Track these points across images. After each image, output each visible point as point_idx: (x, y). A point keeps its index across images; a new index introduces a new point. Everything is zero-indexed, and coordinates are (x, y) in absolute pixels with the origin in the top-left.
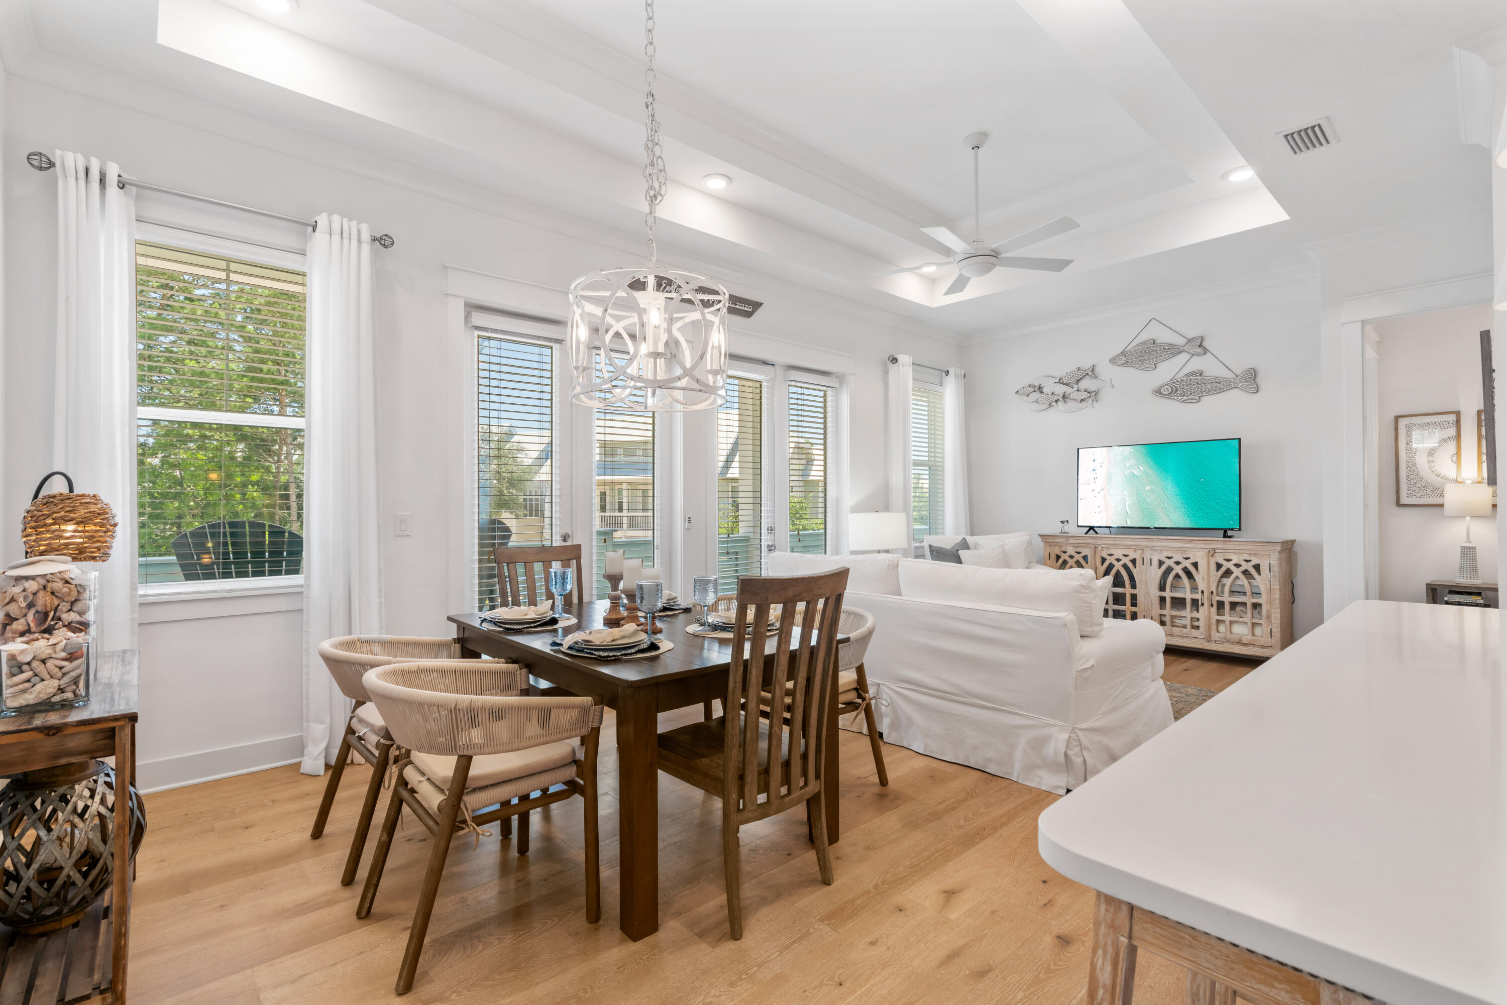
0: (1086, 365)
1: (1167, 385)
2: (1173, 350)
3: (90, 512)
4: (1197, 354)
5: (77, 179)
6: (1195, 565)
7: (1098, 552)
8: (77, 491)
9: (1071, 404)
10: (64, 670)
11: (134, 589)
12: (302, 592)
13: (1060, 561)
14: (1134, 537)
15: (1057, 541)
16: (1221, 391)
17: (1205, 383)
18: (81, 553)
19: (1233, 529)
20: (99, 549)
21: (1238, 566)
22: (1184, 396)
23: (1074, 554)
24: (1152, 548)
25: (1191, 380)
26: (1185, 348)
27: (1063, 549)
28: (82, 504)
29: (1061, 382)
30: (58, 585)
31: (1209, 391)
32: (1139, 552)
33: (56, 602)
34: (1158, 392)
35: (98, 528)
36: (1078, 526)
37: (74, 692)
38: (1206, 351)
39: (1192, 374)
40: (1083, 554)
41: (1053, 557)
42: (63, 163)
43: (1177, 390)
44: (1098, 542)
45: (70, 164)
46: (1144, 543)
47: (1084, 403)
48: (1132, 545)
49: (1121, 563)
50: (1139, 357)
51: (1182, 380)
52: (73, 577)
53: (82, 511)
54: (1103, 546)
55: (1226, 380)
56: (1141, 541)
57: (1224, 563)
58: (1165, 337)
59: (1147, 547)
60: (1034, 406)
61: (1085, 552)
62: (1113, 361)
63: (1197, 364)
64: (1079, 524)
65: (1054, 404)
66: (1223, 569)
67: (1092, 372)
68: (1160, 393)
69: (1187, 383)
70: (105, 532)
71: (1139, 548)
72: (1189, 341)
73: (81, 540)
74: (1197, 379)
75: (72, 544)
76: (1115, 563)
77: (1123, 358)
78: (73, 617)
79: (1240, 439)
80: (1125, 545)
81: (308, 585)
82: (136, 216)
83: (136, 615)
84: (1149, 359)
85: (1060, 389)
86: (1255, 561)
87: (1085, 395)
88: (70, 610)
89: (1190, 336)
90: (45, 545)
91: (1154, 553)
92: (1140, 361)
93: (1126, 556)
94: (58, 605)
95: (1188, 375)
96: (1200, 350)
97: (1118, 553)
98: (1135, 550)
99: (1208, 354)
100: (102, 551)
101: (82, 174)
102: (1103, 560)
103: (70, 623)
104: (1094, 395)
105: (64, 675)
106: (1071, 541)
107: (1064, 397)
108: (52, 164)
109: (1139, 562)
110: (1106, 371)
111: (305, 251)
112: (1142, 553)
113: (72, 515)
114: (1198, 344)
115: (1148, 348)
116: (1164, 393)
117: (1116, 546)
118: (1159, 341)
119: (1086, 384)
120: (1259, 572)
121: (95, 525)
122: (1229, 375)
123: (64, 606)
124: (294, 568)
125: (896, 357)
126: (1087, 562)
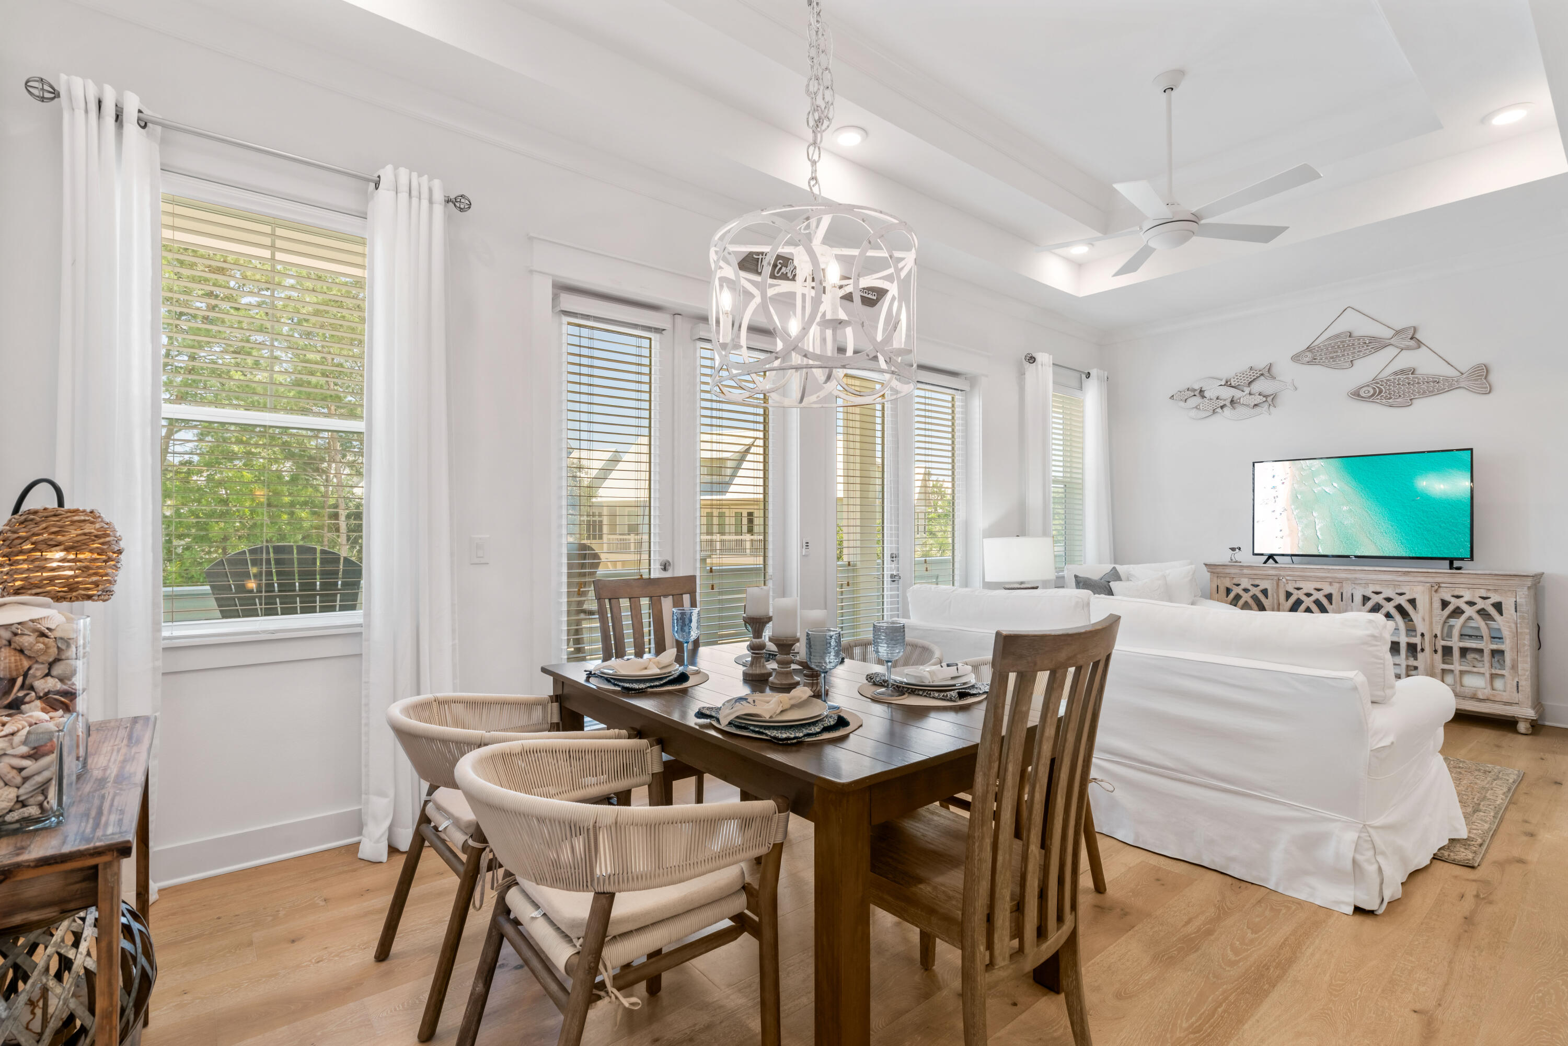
0: (1261, 364)
1: (1368, 386)
2: (1375, 344)
3: (85, 534)
4: (1408, 348)
5: (86, 111)
6: (1412, 602)
7: (1281, 584)
8: (67, 506)
9: (1240, 410)
10: (24, 773)
11: (157, 629)
12: (361, 633)
13: (1232, 595)
14: (1330, 567)
15: (1227, 571)
16: (1440, 392)
17: (1418, 383)
18: (71, 590)
19: (1462, 559)
20: (96, 584)
21: (1471, 604)
22: (1390, 398)
23: (1250, 588)
24: (1354, 582)
25: (1399, 379)
26: (1392, 341)
27: (1236, 581)
28: (73, 522)
29: (1228, 384)
30: (27, 640)
31: (1424, 392)
32: (1336, 586)
33: (26, 664)
34: (1356, 394)
35: (95, 556)
36: (1254, 554)
37: (41, 805)
38: (1420, 344)
39: (1402, 372)
40: (1262, 587)
41: (1222, 591)
42: (69, 91)
43: (1381, 392)
44: (1282, 573)
45: (78, 92)
46: (1343, 575)
47: (1258, 409)
48: (1327, 577)
49: (1312, 598)
50: (1331, 353)
51: (1388, 380)
52: (53, 627)
53: (73, 533)
54: (1288, 578)
55: (1446, 379)
56: (1340, 571)
57: (1453, 600)
58: (1365, 328)
59: (1347, 579)
60: (1193, 413)
61: (1264, 585)
62: (1296, 358)
63: (1407, 360)
64: (1256, 552)
65: (1219, 410)
66: (1450, 608)
67: (1268, 372)
68: (1359, 395)
69: (1394, 383)
70: (106, 561)
71: (1337, 580)
72: (1398, 333)
73: (71, 573)
74: (1408, 378)
75: (59, 577)
76: (1304, 598)
77: (1309, 355)
78: (51, 684)
79: (1471, 450)
80: (1317, 577)
81: (368, 624)
82: (162, 164)
83: (159, 663)
84: (1343, 355)
85: (1227, 393)
86: (1495, 598)
87: (1259, 399)
88: (48, 675)
89: (1398, 328)
90: (21, 580)
91: (1357, 587)
92: (1332, 358)
93: (1318, 590)
94: (30, 668)
95: (1396, 373)
96: (1412, 343)
97: (1308, 587)
98: (1331, 583)
99: (1423, 348)
100: (101, 587)
101: (93, 107)
102: (1288, 595)
103: (46, 694)
104: (1270, 399)
105: (25, 779)
106: (1245, 571)
107: (1232, 402)
108: (56, 94)
109: (1336, 598)
110: (1287, 370)
111: (366, 214)
112: (1341, 587)
113: (60, 538)
114: (1410, 336)
115: (1342, 342)
116: (1364, 395)
117: (1306, 579)
118: (1356, 334)
119: (1261, 385)
120: (1500, 612)
121: (91, 551)
122: (1451, 372)
123: (38, 670)
124: (350, 604)
125: (1034, 355)
126: (1267, 597)
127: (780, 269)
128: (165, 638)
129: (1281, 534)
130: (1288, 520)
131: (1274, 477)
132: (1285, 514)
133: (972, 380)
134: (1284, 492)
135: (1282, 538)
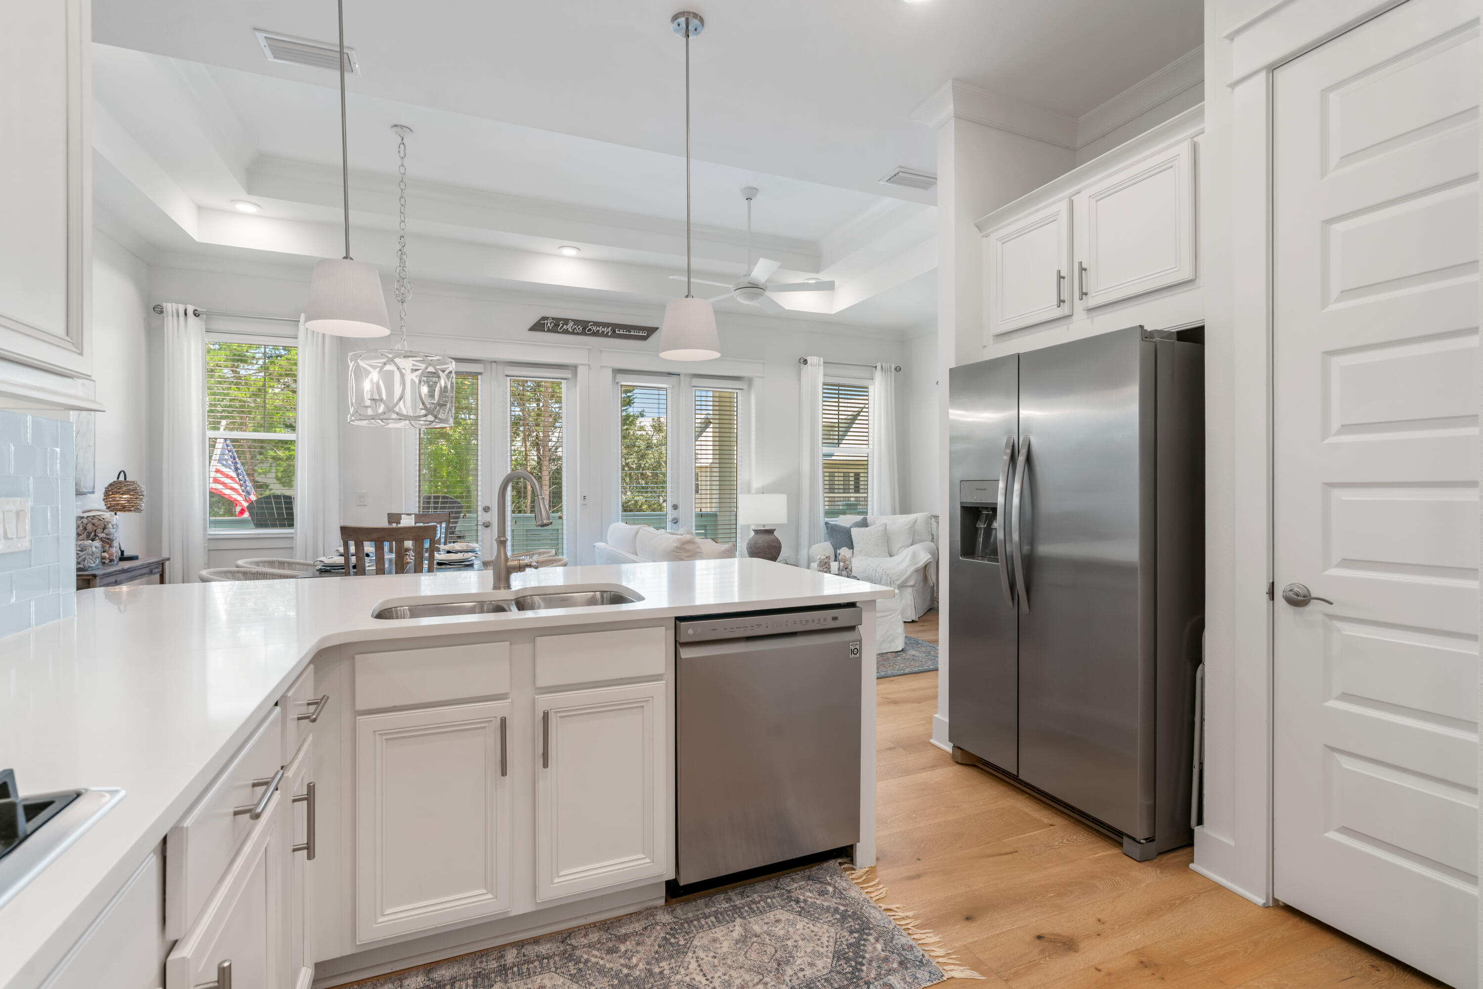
3: (128, 489)
5: (173, 316)
8: (127, 480)
18: (124, 508)
20: (133, 506)
28: (125, 485)
30: (95, 521)
33: (95, 528)
35: (132, 497)
42: (166, 309)
45: (169, 309)
52: (104, 518)
53: (124, 489)
70: (136, 498)
73: (124, 502)
75: (119, 504)
78: (103, 535)
82: (206, 329)
88: (103, 532)
90: (110, 504)
94: (96, 530)
100: (134, 507)
101: (175, 314)
103: (101, 538)
108: (162, 312)
111: (297, 336)
113: (120, 490)
121: (130, 495)
123: (99, 531)
125: (805, 358)
127: (563, 326)
128: (209, 535)
133: (750, 381)
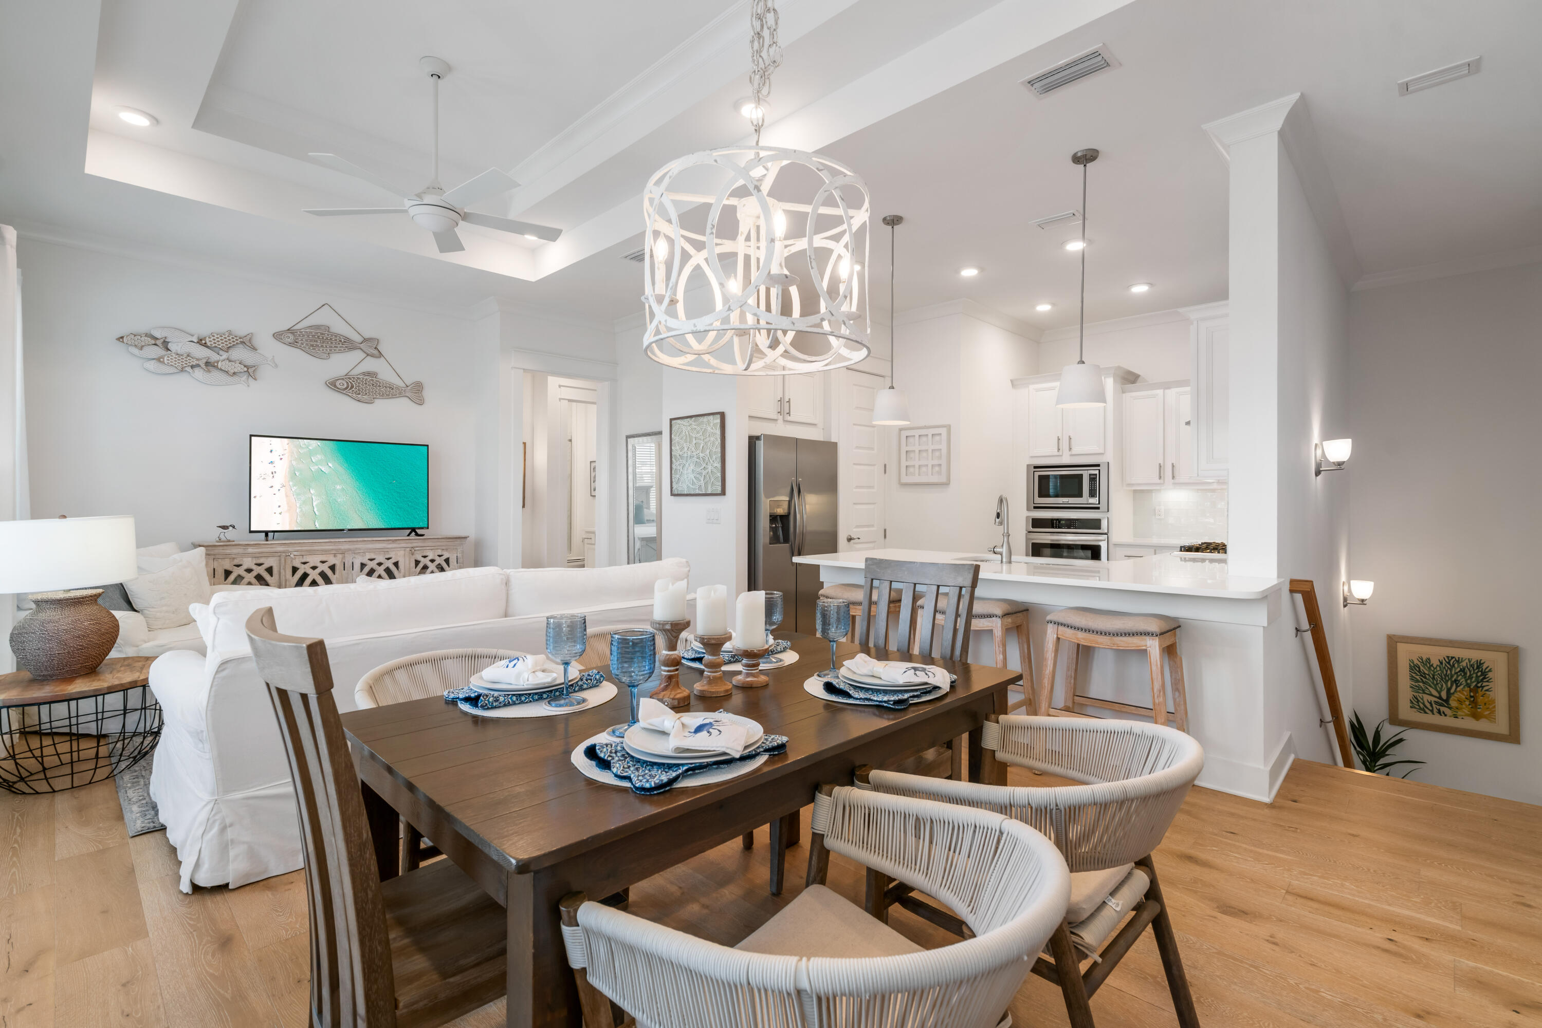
0: (241, 330)
1: (343, 379)
2: (347, 344)
4: (373, 356)
6: (396, 564)
7: (289, 561)
9: (215, 374)
13: (232, 577)
14: (337, 540)
15: (228, 551)
16: (393, 396)
17: (380, 386)
19: (422, 528)
21: (432, 561)
22: (359, 394)
23: (254, 567)
24: (354, 552)
25: (366, 380)
26: (362, 346)
27: (236, 562)
29: (201, 342)
31: (383, 395)
32: (340, 556)
34: (332, 385)
36: (251, 532)
38: (380, 355)
39: (369, 374)
40: (266, 566)
41: (220, 574)
43: (352, 387)
44: (290, 549)
46: (346, 547)
47: (236, 378)
48: (332, 550)
49: (318, 571)
50: (311, 341)
51: (358, 378)
54: (295, 553)
55: (398, 388)
56: (343, 544)
57: (422, 559)
58: (339, 327)
59: (349, 550)
60: (152, 365)
61: (269, 562)
62: (278, 336)
63: (371, 365)
64: (252, 529)
65: (189, 369)
66: (421, 565)
67: (247, 342)
68: (335, 386)
69: (363, 382)
71: (340, 552)
72: (365, 340)
74: (373, 380)
76: (310, 571)
77: (292, 337)
79: (428, 446)
80: (322, 550)
84: (322, 346)
85: (202, 353)
86: (446, 555)
87: (240, 368)
89: (367, 336)
91: (356, 556)
92: (312, 346)
93: (323, 562)
95: (364, 374)
96: (376, 352)
97: (314, 560)
98: (335, 555)
99: (382, 358)
102: (295, 570)
104: (250, 371)
106: (250, 550)
107: (207, 364)
109: (339, 568)
110: (269, 347)
112: (344, 557)
114: (375, 346)
115: (322, 334)
116: (339, 387)
117: (312, 553)
118: (332, 330)
119: (239, 353)
122: (400, 383)
126: (271, 575)
129: (279, 510)
130: (287, 496)
131: (271, 451)
132: (283, 490)
134: (282, 468)
135: (280, 514)
